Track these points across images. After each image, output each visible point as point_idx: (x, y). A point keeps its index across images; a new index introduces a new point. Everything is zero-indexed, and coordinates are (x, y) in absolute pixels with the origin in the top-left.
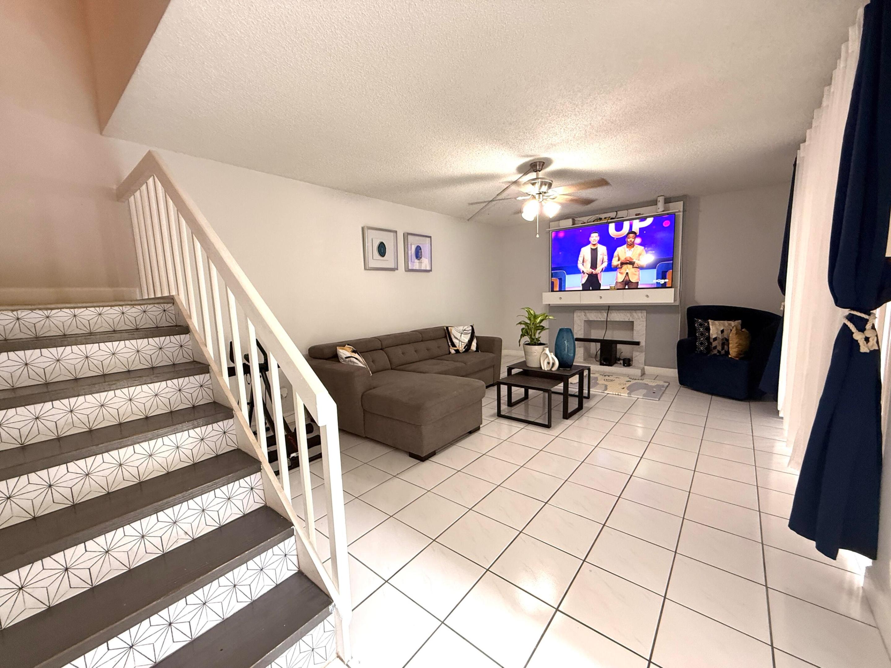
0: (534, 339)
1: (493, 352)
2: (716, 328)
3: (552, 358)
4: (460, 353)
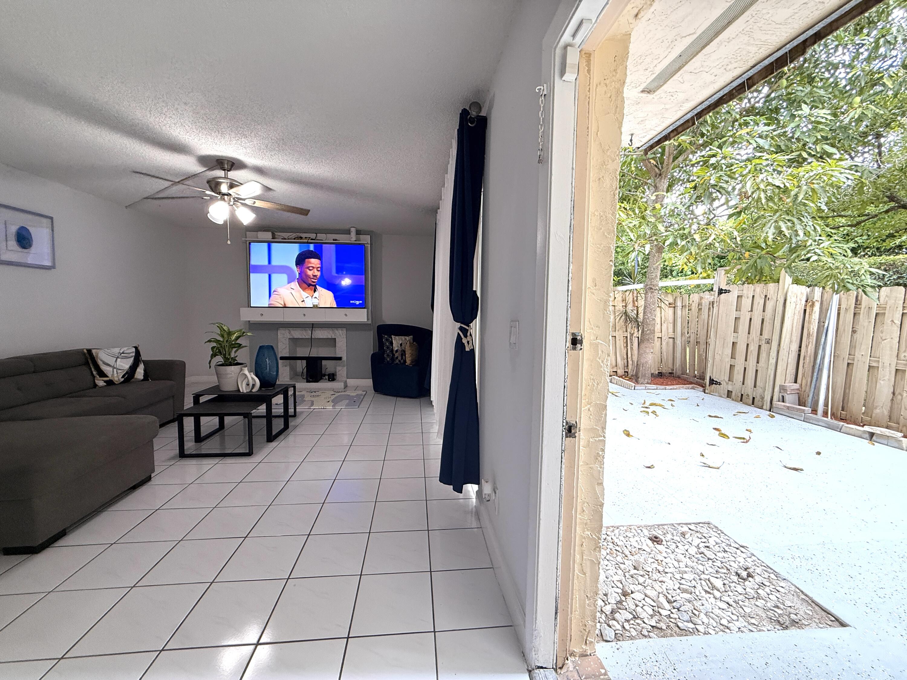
0: (229, 359)
1: (171, 380)
2: (397, 342)
3: (252, 378)
4: (115, 384)
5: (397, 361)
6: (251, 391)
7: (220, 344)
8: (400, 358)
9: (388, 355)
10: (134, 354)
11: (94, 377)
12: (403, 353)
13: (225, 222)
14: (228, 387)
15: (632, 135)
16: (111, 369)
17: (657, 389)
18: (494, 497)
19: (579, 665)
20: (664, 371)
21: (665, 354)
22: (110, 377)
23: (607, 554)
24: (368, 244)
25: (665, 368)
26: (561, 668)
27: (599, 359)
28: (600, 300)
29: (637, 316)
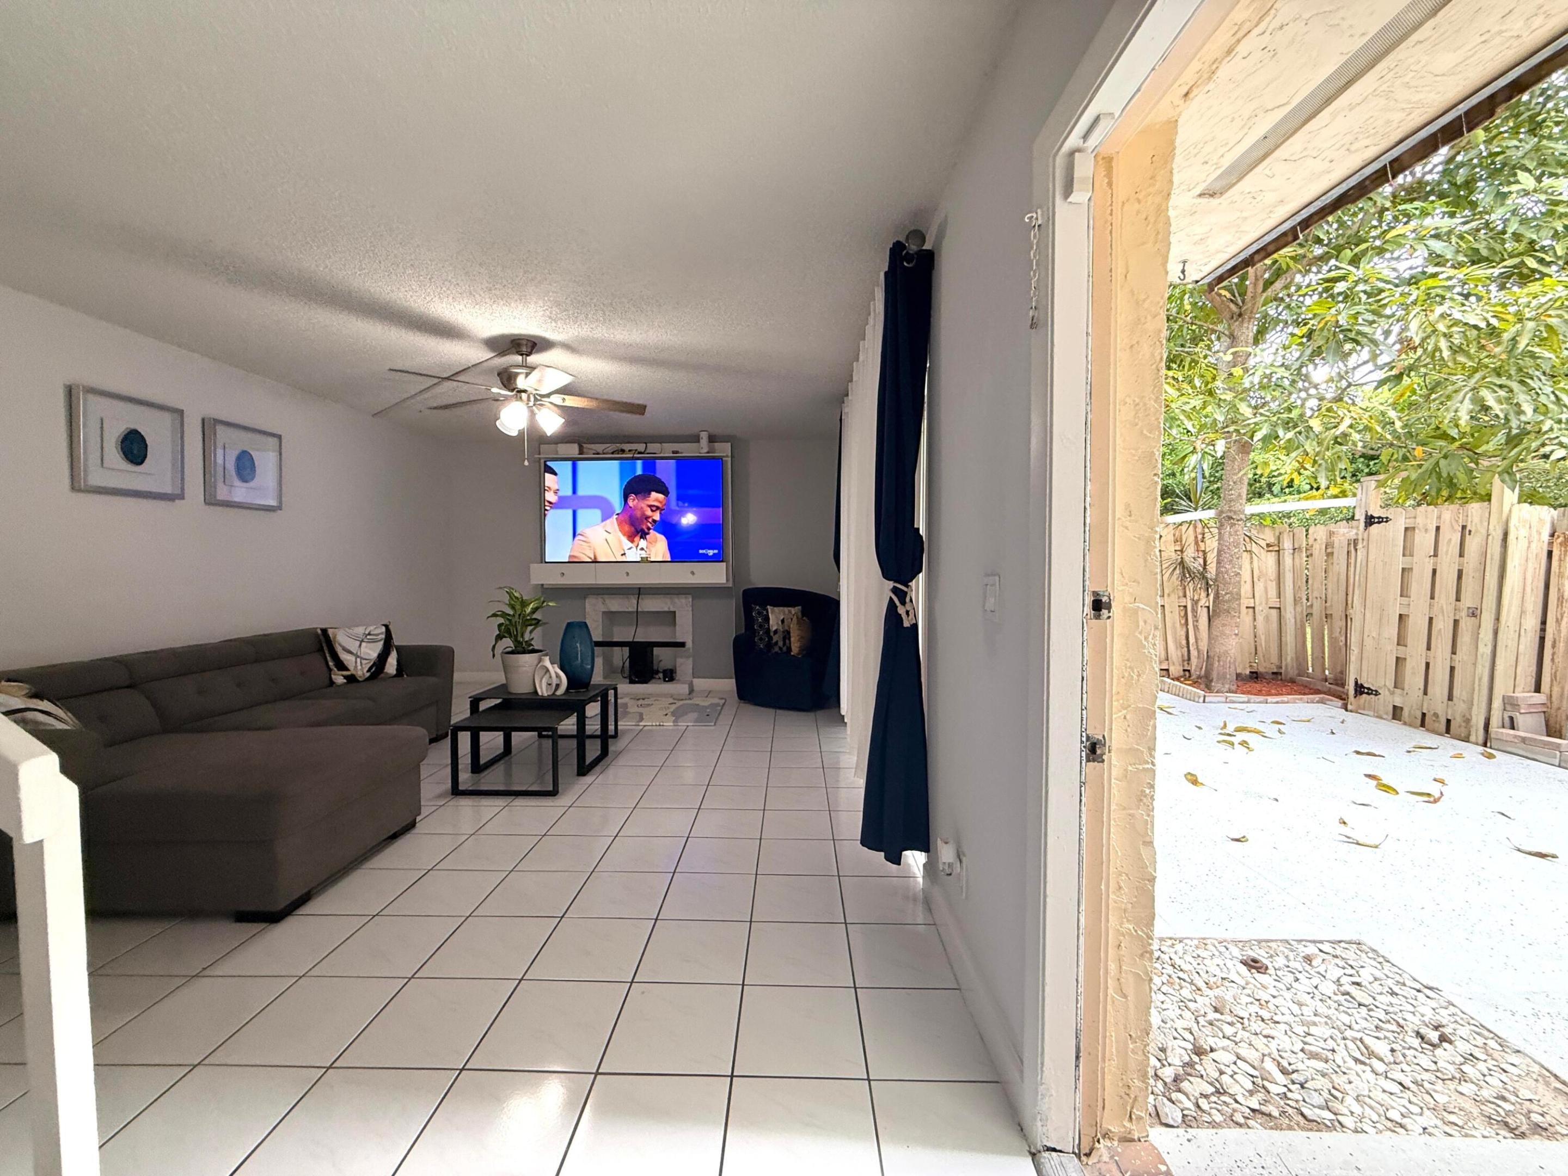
0: (521, 643)
1: (434, 675)
2: (776, 617)
3: (556, 673)
4: (358, 681)
5: (776, 649)
6: (554, 694)
7: (510, 621)
8: (781, 644)
9: (761, 639)
10: (383, 636)
11: (330, 670)
12: (787, 635)
13: (521, 433)
14: (521, 687)
15: (1184, 262)
16: (353, 658)
17: (1248, 702)
18: (959, 870)
19: (1118, 1154)
20: (1261, 670)
21: (1263, 637)
22: (352, 671)
23: (1163, 983)
24: (727, 456)
25: (1264, 665)
26: (1088, 1155)
27: (1140, 633)
28: (1139, 538)
29: (1204, 568)
